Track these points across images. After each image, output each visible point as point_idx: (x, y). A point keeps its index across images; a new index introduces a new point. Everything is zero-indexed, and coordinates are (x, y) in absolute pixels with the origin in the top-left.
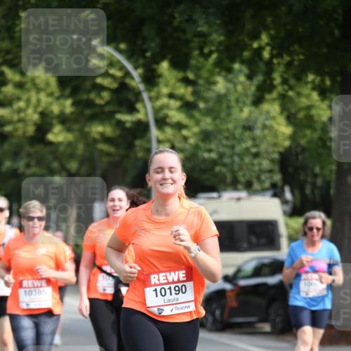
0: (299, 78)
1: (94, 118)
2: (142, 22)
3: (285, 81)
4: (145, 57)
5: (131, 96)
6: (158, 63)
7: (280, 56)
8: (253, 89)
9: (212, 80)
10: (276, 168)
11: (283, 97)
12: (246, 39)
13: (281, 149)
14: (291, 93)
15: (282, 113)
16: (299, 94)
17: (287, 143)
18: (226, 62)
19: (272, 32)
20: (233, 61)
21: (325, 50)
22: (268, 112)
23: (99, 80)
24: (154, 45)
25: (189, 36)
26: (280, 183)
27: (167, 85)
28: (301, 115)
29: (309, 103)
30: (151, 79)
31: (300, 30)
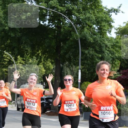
0: (47, 60)
1: (4, 67)
2: (14, 48)
3: (44, 60)
4: (15, 55)
5: (12, 63)
6: (18, 56)
7: (43, 55)
8: (37, 62)
9: (29, 60)
10: (42, 78)
11: (43, 64)
12: (36, 52)
13: (43, 75)
14: (45, 63)
15: (43, 67)
16: (47, 63)
17: (44, 73)
18: (32, 56)
19: (41, 50)
20: (33, 56)
21: (52, 54)
22: (40, 67)
23: (5, 59)
24: (16, 52)
25: (24, 51)
26: (43, 82)
27: (19, 61)
28: (47, 67)
29: (49, 65)
30: (16, 59)
31: (47, 50)
